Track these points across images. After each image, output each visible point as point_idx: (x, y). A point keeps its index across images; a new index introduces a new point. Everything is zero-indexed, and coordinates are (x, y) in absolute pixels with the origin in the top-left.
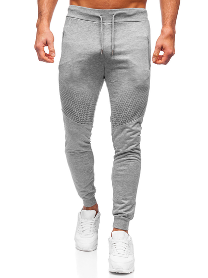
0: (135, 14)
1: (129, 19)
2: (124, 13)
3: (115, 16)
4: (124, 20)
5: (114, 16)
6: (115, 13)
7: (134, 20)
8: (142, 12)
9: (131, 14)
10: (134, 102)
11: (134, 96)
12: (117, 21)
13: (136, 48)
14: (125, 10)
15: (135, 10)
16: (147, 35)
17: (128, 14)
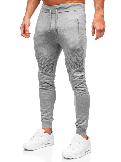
0: (70, 7)
1: (66, 10)
2: (63, 7)
4: (63, 11)
5: (57, 9)
6: (57, 7)
7: (69, 11)
8: (75, 5)
9: (67, 7)
10: (71, 59)
11: (71, 56)
12: (58, 12)
13: (69, 27)
14: (63, 5)
15: (70, 5)
16: (78, 18)
17: (65, 7)
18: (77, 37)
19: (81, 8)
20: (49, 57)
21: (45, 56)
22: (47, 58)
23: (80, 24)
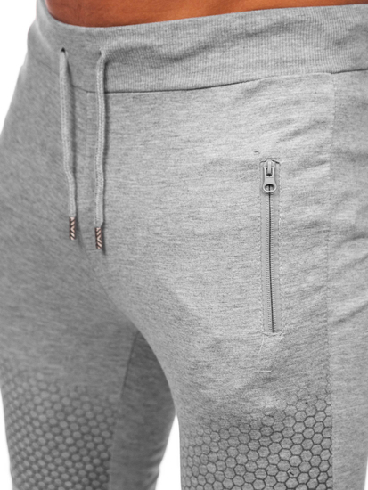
3: (107, 64)
7: (200, 80)
9: (178, 50)
13: (190, 225)
16: (265, 150)
17: (164, 51)
18: (259, 321)
19: (307, 51)
20: (66, 401)
21: (35, 390)
22: (50, 413)
23: (282, 200)
